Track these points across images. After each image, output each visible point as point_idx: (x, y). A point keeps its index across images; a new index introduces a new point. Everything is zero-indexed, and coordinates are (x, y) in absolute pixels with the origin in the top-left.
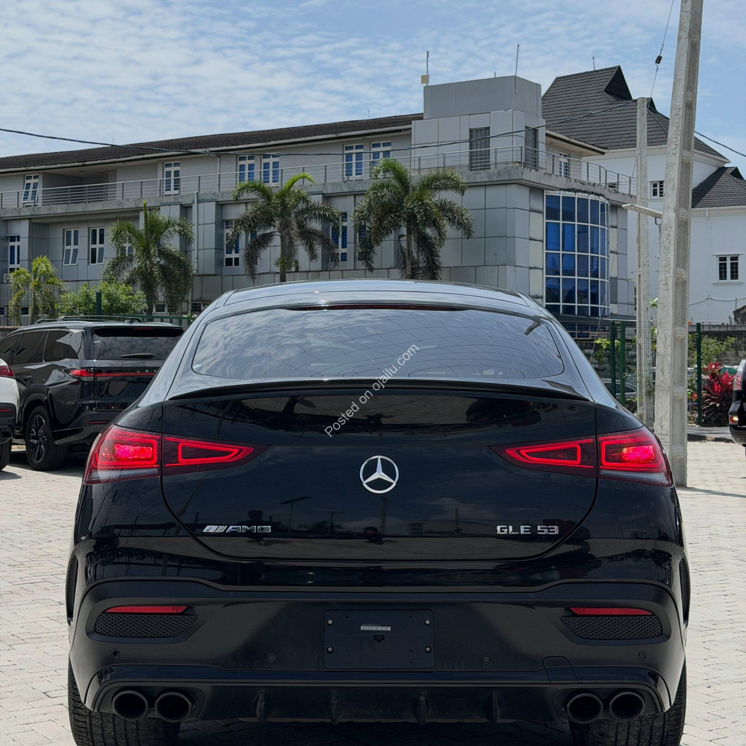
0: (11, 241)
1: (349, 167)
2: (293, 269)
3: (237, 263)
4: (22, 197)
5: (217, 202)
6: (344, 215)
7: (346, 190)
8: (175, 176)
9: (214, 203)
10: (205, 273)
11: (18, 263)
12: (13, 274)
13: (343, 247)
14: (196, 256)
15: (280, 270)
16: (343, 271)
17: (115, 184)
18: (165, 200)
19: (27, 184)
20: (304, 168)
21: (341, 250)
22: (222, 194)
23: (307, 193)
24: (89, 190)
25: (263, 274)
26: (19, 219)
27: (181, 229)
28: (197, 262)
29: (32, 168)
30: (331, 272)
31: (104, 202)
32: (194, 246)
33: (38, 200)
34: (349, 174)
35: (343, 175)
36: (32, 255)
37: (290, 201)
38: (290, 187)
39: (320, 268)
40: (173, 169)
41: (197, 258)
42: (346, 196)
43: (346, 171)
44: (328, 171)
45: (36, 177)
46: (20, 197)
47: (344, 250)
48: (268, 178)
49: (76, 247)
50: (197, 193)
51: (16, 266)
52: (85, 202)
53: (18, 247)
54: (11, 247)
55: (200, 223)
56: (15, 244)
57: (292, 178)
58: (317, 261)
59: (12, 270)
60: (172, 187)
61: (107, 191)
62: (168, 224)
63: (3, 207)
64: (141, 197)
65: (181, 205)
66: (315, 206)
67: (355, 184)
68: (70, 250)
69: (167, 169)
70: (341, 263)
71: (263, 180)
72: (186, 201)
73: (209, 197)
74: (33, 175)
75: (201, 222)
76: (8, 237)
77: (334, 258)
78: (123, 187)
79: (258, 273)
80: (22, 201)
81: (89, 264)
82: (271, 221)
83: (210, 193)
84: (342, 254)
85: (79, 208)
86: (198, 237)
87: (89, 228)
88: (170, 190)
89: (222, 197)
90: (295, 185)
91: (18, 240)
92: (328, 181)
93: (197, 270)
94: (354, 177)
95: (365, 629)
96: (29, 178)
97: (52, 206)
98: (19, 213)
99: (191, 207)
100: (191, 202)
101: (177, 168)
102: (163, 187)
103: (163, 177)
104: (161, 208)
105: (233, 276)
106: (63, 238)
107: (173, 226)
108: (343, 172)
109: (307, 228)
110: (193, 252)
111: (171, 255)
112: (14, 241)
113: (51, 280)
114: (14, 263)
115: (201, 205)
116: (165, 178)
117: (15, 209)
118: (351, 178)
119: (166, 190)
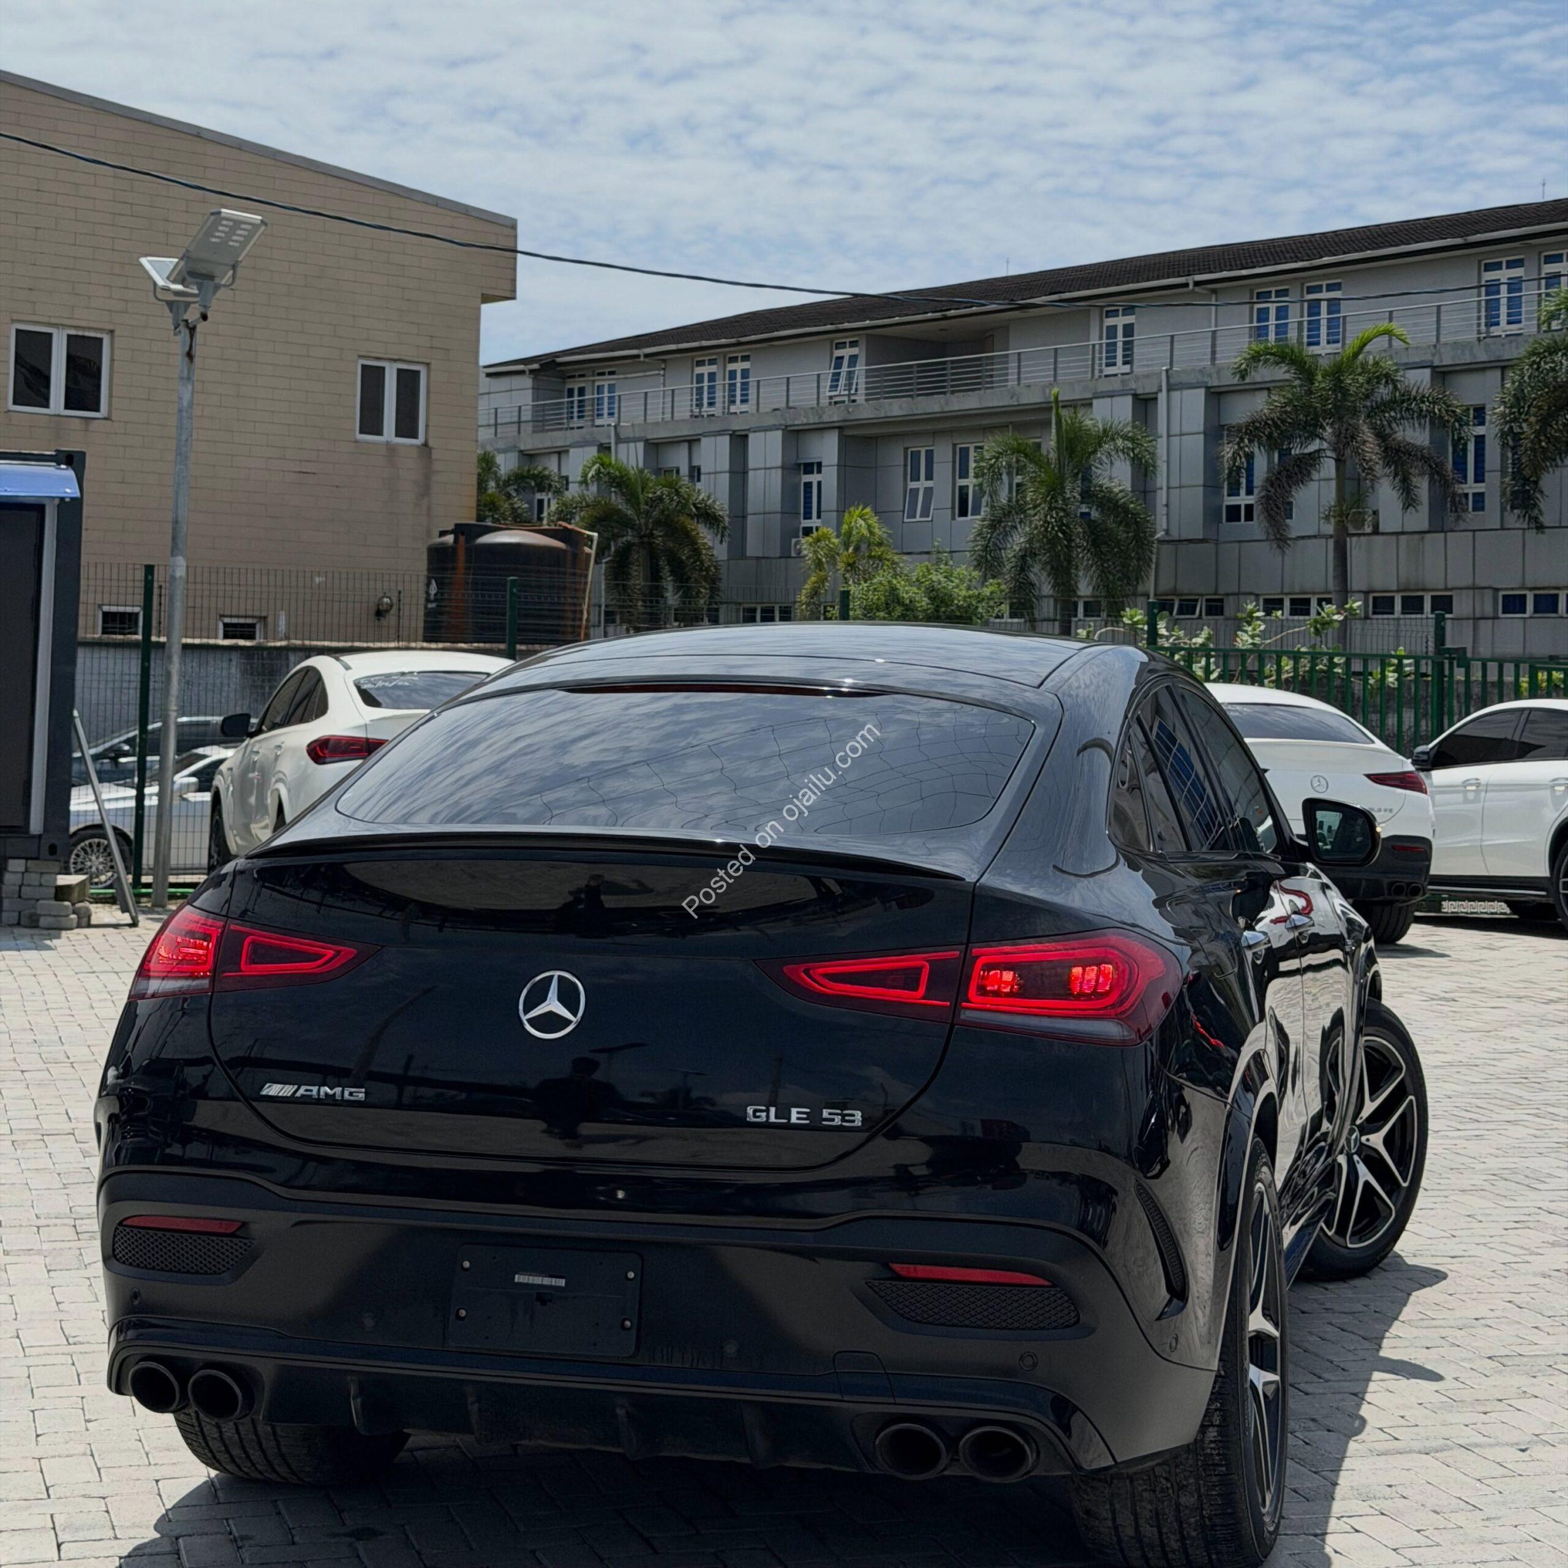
0: (806, 473)
1: (1492, 307)
2: (1368, 530)
3: (1249, 517)
4: (827, 383)
5: (1208, 388)
6: (1480, 413)
7: (1482, 357)
8: (1124, 336)
9: (1202, 391)
10: (1182, 538)
11: (819, 517)
12: (810, 539)
13: (1476, 481)
14: (1164, 502)
15: (1335, 530)
16: (1474, 531)
17: (1007, 355)
18: (1104, 386)
19: (837, 358)
20: (1391, 312)
21: (1471, 487)
22: (1218, 372)
23: (1396, 364)
24: (953, 368)
25: (1303, 538)
26: (822, 429)
27: (1130, 445)
28: (1168, 515)
29: (846, 325)
30: (1449, 534)
31: (982, 392)
32: (1161, 480)
33: (856, 390)
34: (1492, 321)
35: (1479, 325)
36: (845, 503)
37: (1354, 382)
38: (1356, 355)
39: (1425, 526)
40: (1120, 321)
41: (1167, 505)
42: (1484, 369)
43: (1486, 317)
44: (1443, 317)
45: (853, 344)
46: (822, 384)
47: (1480, 488)
48: (1318, 336)
49: (930, 484)
50: (1167, 371)
51: (814, 522)
52: (944, 393)
53: (819, 483)
54: (805, 484)
55: (1172, 432)
56: (814, 478)
57: (1361, 335)
58: (1417, 511)
59: (808, 531)
60: (1119, 359)
61: (992, 370)
62: (1107, 435)
63: (791, 404)
64: (1055, 380)
65: (1135, 396)
66: (1410, 395)
67: (1503, 345)
68: (917, 490)
69: (1110, 322)
70: (1471, 515)
71: (1305, 340)
72: (1145, 388)
73: (1192, 379)
74: (848, 340)
75: (1175, 430)
76: (799, 465)
77: (1457, 503)
78: (1019, 361)
79: (1293, 535)
80: (826, 392)
81: (953, 518)
82: (1316, 426)
83: (1193, 370)
84: (1474, 494)
85: (933, 405)
86: (1168, 462)
87: (954, 445)
88: (1114, 364)
89: (1219, 378)
90: (1367, 348)
91: (819, 472)
92: (1443, 340)
93: (1167, 532)
94: (1503, 328)
95: (521, 1280)
96: (841, 345)
97: (882, 401)
98: (820, 417)
99: (1156, 399)
100: (1155, 390)
101: (1130, 319)
102: (1101, 359)
103: (1101, 338)
104: (1095, 402)
105: (1240, 542)
106: (905, 465)
107: (1113, 439)
108: (1479, 318)
109: (1394, 440)
110: (1159, 492)
111: (1110, 500)
112: (812, 473)
113: (877, 551)
114: (810, 518)
115: (1176, 395)
116: (1104, 341)
117: (812, 408)
118: (1495, 331)
119: (1108, 365)
